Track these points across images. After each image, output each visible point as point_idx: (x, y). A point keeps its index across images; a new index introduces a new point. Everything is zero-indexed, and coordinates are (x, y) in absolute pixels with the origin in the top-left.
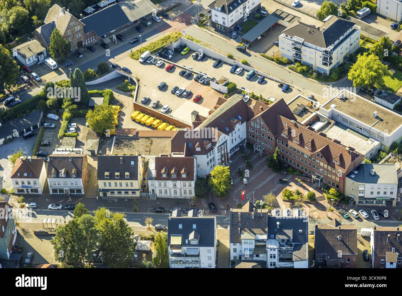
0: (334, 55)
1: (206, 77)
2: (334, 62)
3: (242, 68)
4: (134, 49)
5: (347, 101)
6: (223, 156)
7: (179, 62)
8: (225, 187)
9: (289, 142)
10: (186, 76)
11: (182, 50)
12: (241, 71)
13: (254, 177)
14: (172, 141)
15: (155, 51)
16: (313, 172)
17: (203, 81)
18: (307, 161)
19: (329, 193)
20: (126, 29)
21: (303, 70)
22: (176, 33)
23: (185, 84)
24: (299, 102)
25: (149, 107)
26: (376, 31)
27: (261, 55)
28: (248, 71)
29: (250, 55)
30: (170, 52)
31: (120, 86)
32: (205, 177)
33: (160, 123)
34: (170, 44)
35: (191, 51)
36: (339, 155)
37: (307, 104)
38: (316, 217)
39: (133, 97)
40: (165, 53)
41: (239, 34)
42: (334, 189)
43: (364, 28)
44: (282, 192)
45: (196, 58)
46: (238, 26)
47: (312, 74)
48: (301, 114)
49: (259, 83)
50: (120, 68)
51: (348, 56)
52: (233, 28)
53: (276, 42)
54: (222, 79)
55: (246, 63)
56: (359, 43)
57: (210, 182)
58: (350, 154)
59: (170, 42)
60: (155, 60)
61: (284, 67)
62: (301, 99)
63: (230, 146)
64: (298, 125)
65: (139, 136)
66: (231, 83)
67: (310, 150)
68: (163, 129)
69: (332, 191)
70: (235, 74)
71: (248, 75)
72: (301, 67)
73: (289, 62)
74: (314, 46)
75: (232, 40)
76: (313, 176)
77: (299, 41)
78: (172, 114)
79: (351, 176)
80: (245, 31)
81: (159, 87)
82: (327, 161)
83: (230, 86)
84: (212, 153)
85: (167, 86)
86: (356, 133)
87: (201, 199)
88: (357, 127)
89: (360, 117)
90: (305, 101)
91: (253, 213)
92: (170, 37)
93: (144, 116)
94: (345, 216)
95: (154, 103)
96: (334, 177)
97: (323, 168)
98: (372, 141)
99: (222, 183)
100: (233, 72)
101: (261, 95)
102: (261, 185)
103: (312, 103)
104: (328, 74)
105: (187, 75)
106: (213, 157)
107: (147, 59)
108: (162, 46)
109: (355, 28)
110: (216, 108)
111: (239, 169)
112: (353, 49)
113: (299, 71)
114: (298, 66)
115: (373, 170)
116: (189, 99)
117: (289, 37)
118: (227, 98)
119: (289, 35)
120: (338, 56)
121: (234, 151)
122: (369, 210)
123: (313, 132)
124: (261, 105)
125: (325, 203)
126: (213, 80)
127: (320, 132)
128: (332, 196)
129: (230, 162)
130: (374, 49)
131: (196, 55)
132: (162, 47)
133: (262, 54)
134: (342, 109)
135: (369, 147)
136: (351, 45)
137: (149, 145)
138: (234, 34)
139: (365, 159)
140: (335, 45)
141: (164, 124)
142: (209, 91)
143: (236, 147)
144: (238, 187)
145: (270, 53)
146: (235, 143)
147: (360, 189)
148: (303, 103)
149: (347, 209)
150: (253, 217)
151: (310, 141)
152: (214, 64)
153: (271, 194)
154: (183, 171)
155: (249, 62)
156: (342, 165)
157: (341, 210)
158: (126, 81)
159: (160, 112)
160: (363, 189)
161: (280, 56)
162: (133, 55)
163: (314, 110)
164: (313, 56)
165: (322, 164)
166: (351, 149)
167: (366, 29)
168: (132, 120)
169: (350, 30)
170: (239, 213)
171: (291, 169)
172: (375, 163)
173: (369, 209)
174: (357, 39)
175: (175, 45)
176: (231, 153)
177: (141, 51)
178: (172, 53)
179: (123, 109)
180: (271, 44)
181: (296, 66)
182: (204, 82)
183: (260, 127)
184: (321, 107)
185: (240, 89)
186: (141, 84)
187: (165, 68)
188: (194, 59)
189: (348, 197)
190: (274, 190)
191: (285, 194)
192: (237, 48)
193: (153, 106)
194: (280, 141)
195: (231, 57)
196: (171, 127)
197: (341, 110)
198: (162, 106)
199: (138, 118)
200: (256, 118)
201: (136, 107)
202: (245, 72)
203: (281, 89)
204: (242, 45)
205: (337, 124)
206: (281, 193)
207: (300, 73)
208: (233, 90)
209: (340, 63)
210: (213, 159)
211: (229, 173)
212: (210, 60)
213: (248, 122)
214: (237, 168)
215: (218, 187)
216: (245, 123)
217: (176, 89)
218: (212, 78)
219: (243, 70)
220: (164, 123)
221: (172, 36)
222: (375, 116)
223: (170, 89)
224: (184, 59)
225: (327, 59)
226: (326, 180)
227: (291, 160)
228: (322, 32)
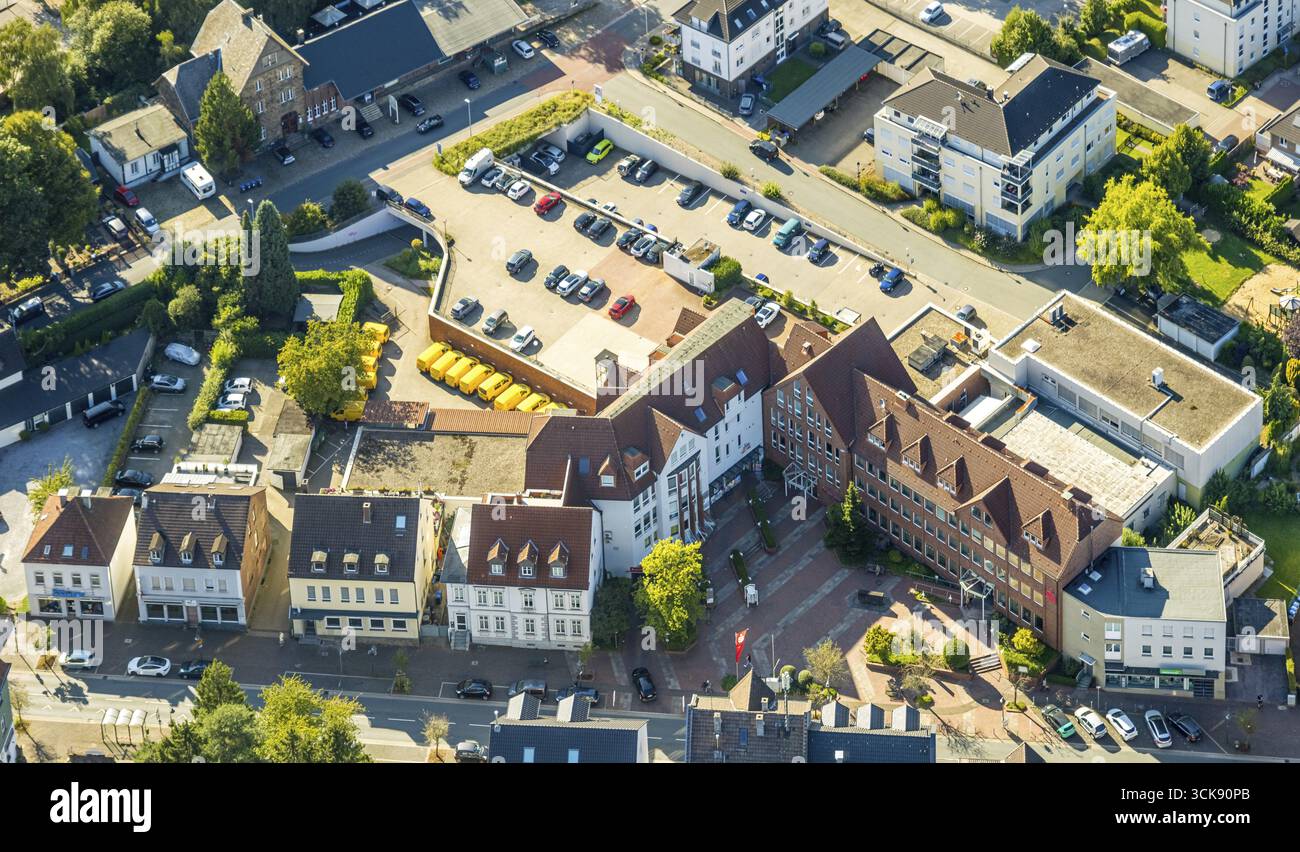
0: (1037, 178)
1: (653, 239)
2: (1038, 200)
3: (763, 212)
4: (449, 143)
5: (1073, 330)
6: (685, 504)
7: (579, 185)
8: (686, 616)
9: (890, 463)
10: (595, 232)
11: (590, 149)
12: (761, 219)
13: (780, 580)
14: (530, 450)
15: (508, 151)
16: (964, 570)
17: (642, 250)
18: (945, 531)
19: (1013, 646)
20: (431, 79)
21: (944, 222)
22: (577, 95)
23: (588, 260)
24: (929, 328)
25: (474, 331)
26: (1164, 105)
27: (822, 172)
28: (781, 221)
29: (788, 171)
30: (556, 152)
31: (395, 257)
32: (629, 576)
33: (503, 387)
34: (554, 129)
35: (617, 152)
36: (1040, 515)
37: (954, 335)
38: (971, 731)
39: (431, 296)
40: (539, 155)
41: (763, 102)
42: (1029, 633)
43: (1127, 96)
44: (864, 639)
45: (629, 175)
46: (758, 79)
47: (971, 236)
48: (932, 370)
49: (814, 262)
50: (401, 200)
51: (1081, 183)
52: (743, 82)
53: (869, 131)
54: (699, 245)
55: (775, 196)
56: (1112, 142)
57: (639, 597)
58: (1074, 512)
59: (554, 122)
60: (507, 178)
61: (888, 212)
62: (936, 319)
63: (708, 472)
64: (919, 407)
65: (436, 427)
66: (726, 259)
67: (954, 493)
68: (511, 407)
69: (1023, 637)
70: (743, 229)
71: (780, 234)
72: (938, 213)
73: (906, 198)
74: (977, 149)
75: (739, 121)
76: (962, 583)
77: (932, 133)
78: (541, 356)
79: (1080, 589)
80: (779, 94)
81: (510, 266)
82: (1004, 535)
83: (723, 270)
84: (650, 495)
85: (536, 265)
86: (1101, 439)
87: (610, 654)
88: (1104, 418)
89: (1112, 384)
90: (948, 326)
91: (759, 716)
92: (556, 106)
93: (457, 359)
94: (1061, 730)
95: (491, 320)
96: (1029, 588)
97: (993, 556)
98: (1148, 467)
99: (677, 601)
100: (736, 222)
101: (814, 303)
102: (800, 610)
103: (968, 332)
104: (1019, 239)
105: (596, 229)
106: (655, 508)
107: (482, 175)
108: (532, 133)
109: (1102, 96)
110: (671, 344)
111: (735, 552)
112: (1095, 159)
113: (932, 225)
114: (929, 211)
115: (1149, 571)
116: (597, 308)
117: (904, 117)
118: (711, 309)
119: (903, 110)
120: (1049, 182)
121: (722, 488)
122: (1139, 711)
123: (964, 433)
124: (809, 337)
125: (999, 680)
126: (673, 247)
127: (986, 435)
128: (1020, 658)
129: (710, 524)
130: (1155, 164)
131: (630, 166)
132: (532, 139)
133: (824, 167)
134: (1057, 357)
135: (1137, 487)
136: (1089, 147)
137: (463, 459)
138: (746, 102)
139: (1126, 530)
140: (1038, 146)
141: (516, 389)
142: (659, 283)
143: (729, 474)
144: (728, 615)
145: (847, 167)
146: (728, 462)
147: (1109, 635)
148: (940, 334)
149: (1068, 703)
150: (760, 732)
151: (954, 463)
152: (682, 195)
153: (829, 643)
154: (554, 556)
155: (784, 193)
156: (1052, 549)
157: (1049, 708)
158: (416, 242)
159: (506, 348)
160: (1117, 635)
161: (877, 177)
162: (443, 161)
163: (973, 357)
164: (974, 180)
165: (989, 544)
166: (1079, 494)
167: (1135, 99)
168: (422, 373)
169: (1085, 101)
170: (716, 715)
171: (895, 557)
172: (1159, 544)
173: (1141, 707)
174: (1107, 130)
175: (570, 132)
176: (711, 493)
177: (466, 149)
178: (561, 158)
179: (397, 334)
180: (853, 136)
181: (923, 210)
182: (645, 254)
183: (803, 410)
184: (993, 349)
185: (753, 279)
186: (457, 256)
187: (534, 205)
188: (624, 178)
189: (1073, 661)
190: (842, 628)
191: (874, 646)
192: (751, 148)
193: (486, 327)
194: (862, 461)
195: (731, 175)
196: (535, 398)
197: (1055, 360)
198: (514, 330)
199: (438, 366)
200: (791, 381)
201: (437, 331)
202: (774, 224)
203: (876, 284)
204: (766, 137)
205: (1043, 405)
206: (863, 642)
207: (936, 232)
208: (731, 283)
209: (1057, 203)
210: (655, 515)
211: (699, 566)
212: (672, 182)
213: (768, 391)
214: (730, 549)
215: (664, 613)
216: (757, 397)
217: (562, 273)
218: (671, 241)
219: (768, 216)
220: (515, 386)
221: (562, 104)
222: (1158, 382)
223: (543, 274)
224: (595, 177)
225: (1015, 191)
226: (1004, 599)
227: (897, 526)
228: (1001, 106)
